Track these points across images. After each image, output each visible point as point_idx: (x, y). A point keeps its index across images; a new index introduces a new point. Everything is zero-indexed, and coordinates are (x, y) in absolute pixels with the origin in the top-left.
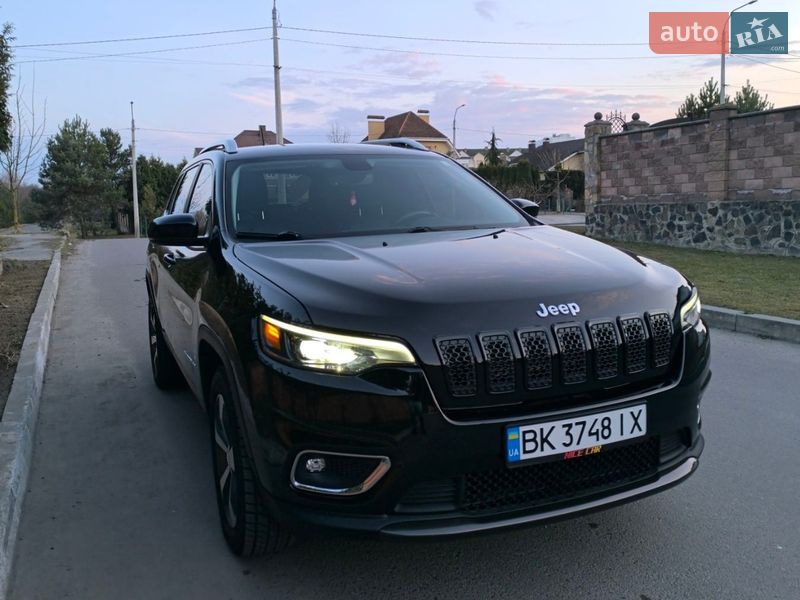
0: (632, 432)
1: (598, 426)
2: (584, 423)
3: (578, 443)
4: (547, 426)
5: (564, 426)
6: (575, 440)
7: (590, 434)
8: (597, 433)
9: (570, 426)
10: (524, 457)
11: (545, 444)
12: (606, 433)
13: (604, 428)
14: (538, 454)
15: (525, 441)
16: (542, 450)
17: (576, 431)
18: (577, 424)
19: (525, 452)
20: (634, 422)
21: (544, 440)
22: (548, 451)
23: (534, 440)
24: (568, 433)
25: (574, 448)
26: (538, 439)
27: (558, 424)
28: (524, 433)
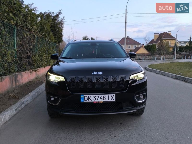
0: (111, 100)
1: (102, 97)
2: (99, 96)
3: (97, 100)
4: (90, 96)
5: (94, 96)
6: (96, 99)
7: (100, 99)
8: (102, 99)
9: (95, 96)
10: (84, 101)
11: (89, 99)
12: (104, 99)
13: (104, 98)
14: (88, 101)
15: (85, 98)
16: (89, 100)
17: (97, 98)
18: (97, 96)
19: (85, 100)
20: (112, 98)
21: (89, 98)
22: (90, 101)
23: (87, 98)
24: (95, 98)
25: (96, 101)
26: (88, 98)
27: (92, 96)
28: (85, 96)
